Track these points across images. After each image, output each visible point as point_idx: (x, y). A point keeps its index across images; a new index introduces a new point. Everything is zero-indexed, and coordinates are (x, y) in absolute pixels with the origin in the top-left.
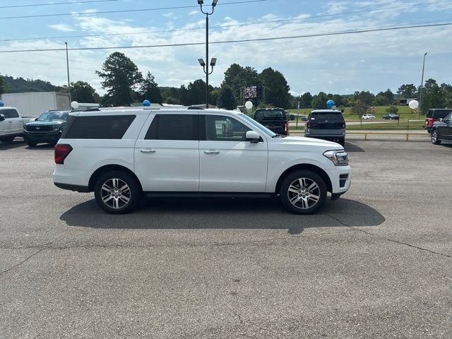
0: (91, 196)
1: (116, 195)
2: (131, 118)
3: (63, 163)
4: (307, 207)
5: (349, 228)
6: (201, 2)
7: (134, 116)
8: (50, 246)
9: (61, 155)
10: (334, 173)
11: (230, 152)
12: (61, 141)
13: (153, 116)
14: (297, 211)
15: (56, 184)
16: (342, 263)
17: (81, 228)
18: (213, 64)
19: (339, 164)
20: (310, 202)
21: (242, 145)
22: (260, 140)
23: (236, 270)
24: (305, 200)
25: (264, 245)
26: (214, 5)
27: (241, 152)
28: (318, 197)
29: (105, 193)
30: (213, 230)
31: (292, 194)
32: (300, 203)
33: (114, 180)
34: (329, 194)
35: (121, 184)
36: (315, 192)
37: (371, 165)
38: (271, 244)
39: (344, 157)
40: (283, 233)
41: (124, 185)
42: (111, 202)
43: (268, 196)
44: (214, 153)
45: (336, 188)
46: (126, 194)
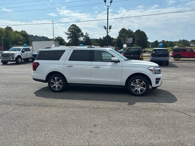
0: (46, 84)
1: (56, 85)
2: (63, 51)
3: (36, 70)
4: (140, 93)
5: (157, 104)
6: (105, 1)
7: (65, 51)
8: (25, 105)
9: (35, 67)
10: (153, 78)
11: (105, 67)
12: (35, 61)
13: (72, 51)
14: (135, 94)
15: (33, 79)
16: (148, 120)
17: (40, 98)
18: (110, 28)
19: (156, 73)
20: (141, 91)
21: (110, 64)
22: (119, 61)
23: (97, 120)
24: (139, 89)
25: (114, 109)
26: (111, 2)
27: (110, 67)
28: (145, 89)
29: (52, 83)
30: (94, 101)
31: (133, 87)
32: (136, 91)
33: (56, 78)
34: (150, 87)
35: (58, 80)
36: (144, 86)
37: (180, 74)
38: (118, 109)
39: (159, 70)
40: (125, 105)
41: (60, 80)
42: (55, 87)
43: (121, 87)
44: (97, 67)
45: (154, 85)
46: (60, 84)
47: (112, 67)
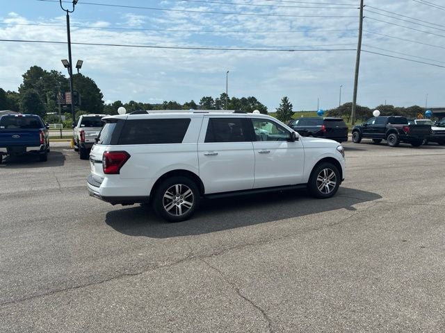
1: (178, 202)
3: (119, 173)
4: (328, 192)
7: (189, 120)
9: (114, 163)
11: (278, 151)
13: (207, 119)
14: (323, 196)
20: (330, 187)
24: (327, 186)
26: (75, 3)
27: (285, 150)
28: (335, 183)
29: (168, 201)
31: (319, 183)
32: (324, 189)
33: (177, 186)
35: (184, 189)
36: (333, 179)
41: (188, 189)
42: (174, 209)
43: (303, 187)
44: (265, 152)
46: (189, 199)
47: (290, 150)
